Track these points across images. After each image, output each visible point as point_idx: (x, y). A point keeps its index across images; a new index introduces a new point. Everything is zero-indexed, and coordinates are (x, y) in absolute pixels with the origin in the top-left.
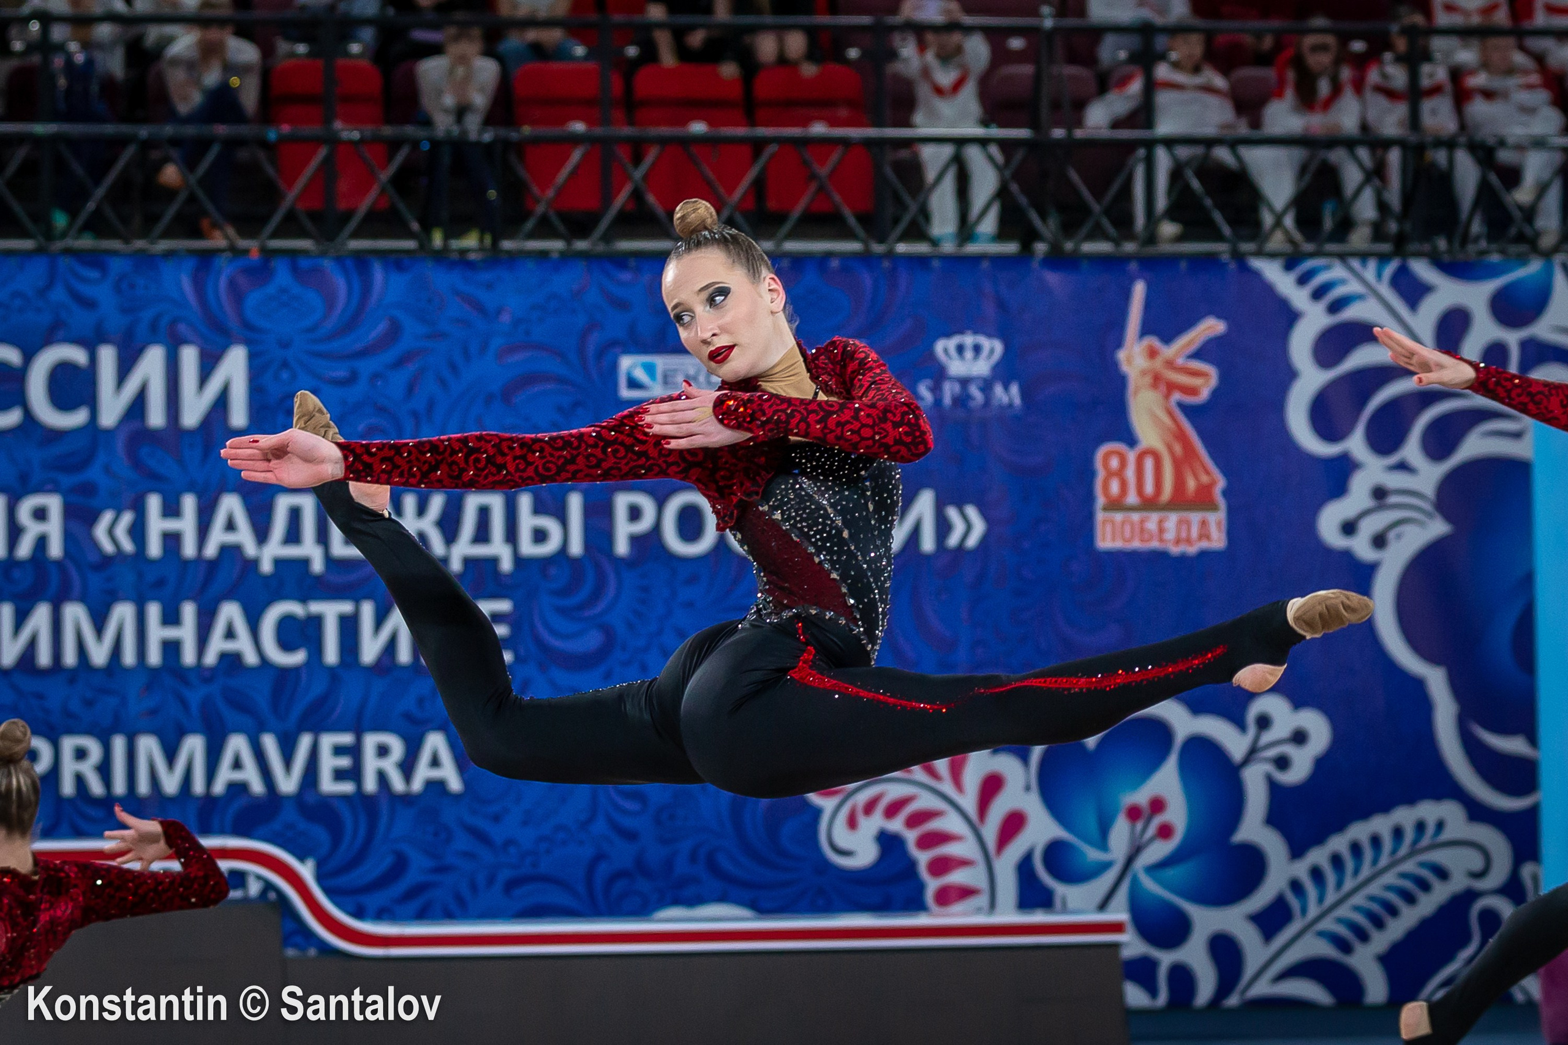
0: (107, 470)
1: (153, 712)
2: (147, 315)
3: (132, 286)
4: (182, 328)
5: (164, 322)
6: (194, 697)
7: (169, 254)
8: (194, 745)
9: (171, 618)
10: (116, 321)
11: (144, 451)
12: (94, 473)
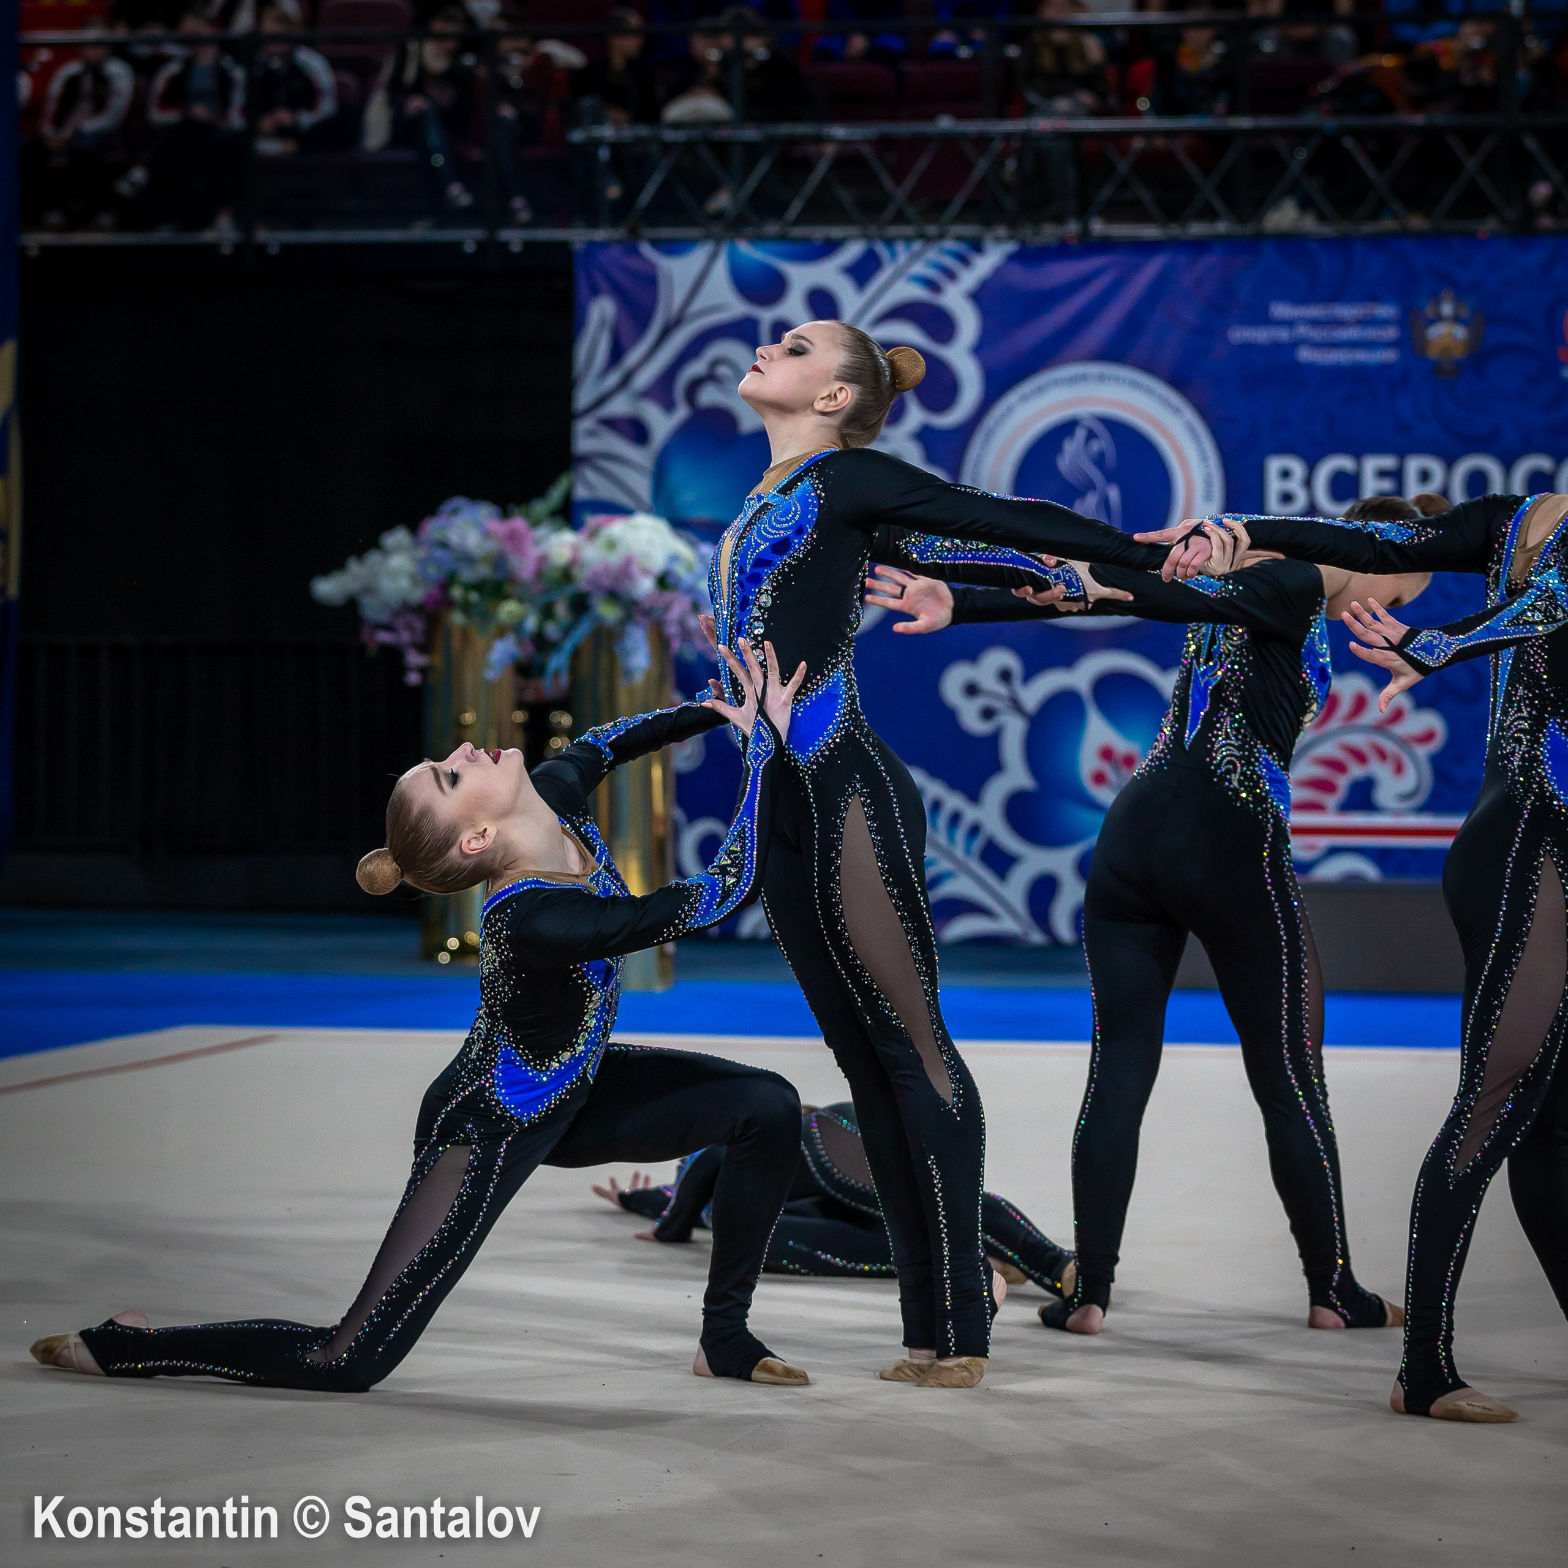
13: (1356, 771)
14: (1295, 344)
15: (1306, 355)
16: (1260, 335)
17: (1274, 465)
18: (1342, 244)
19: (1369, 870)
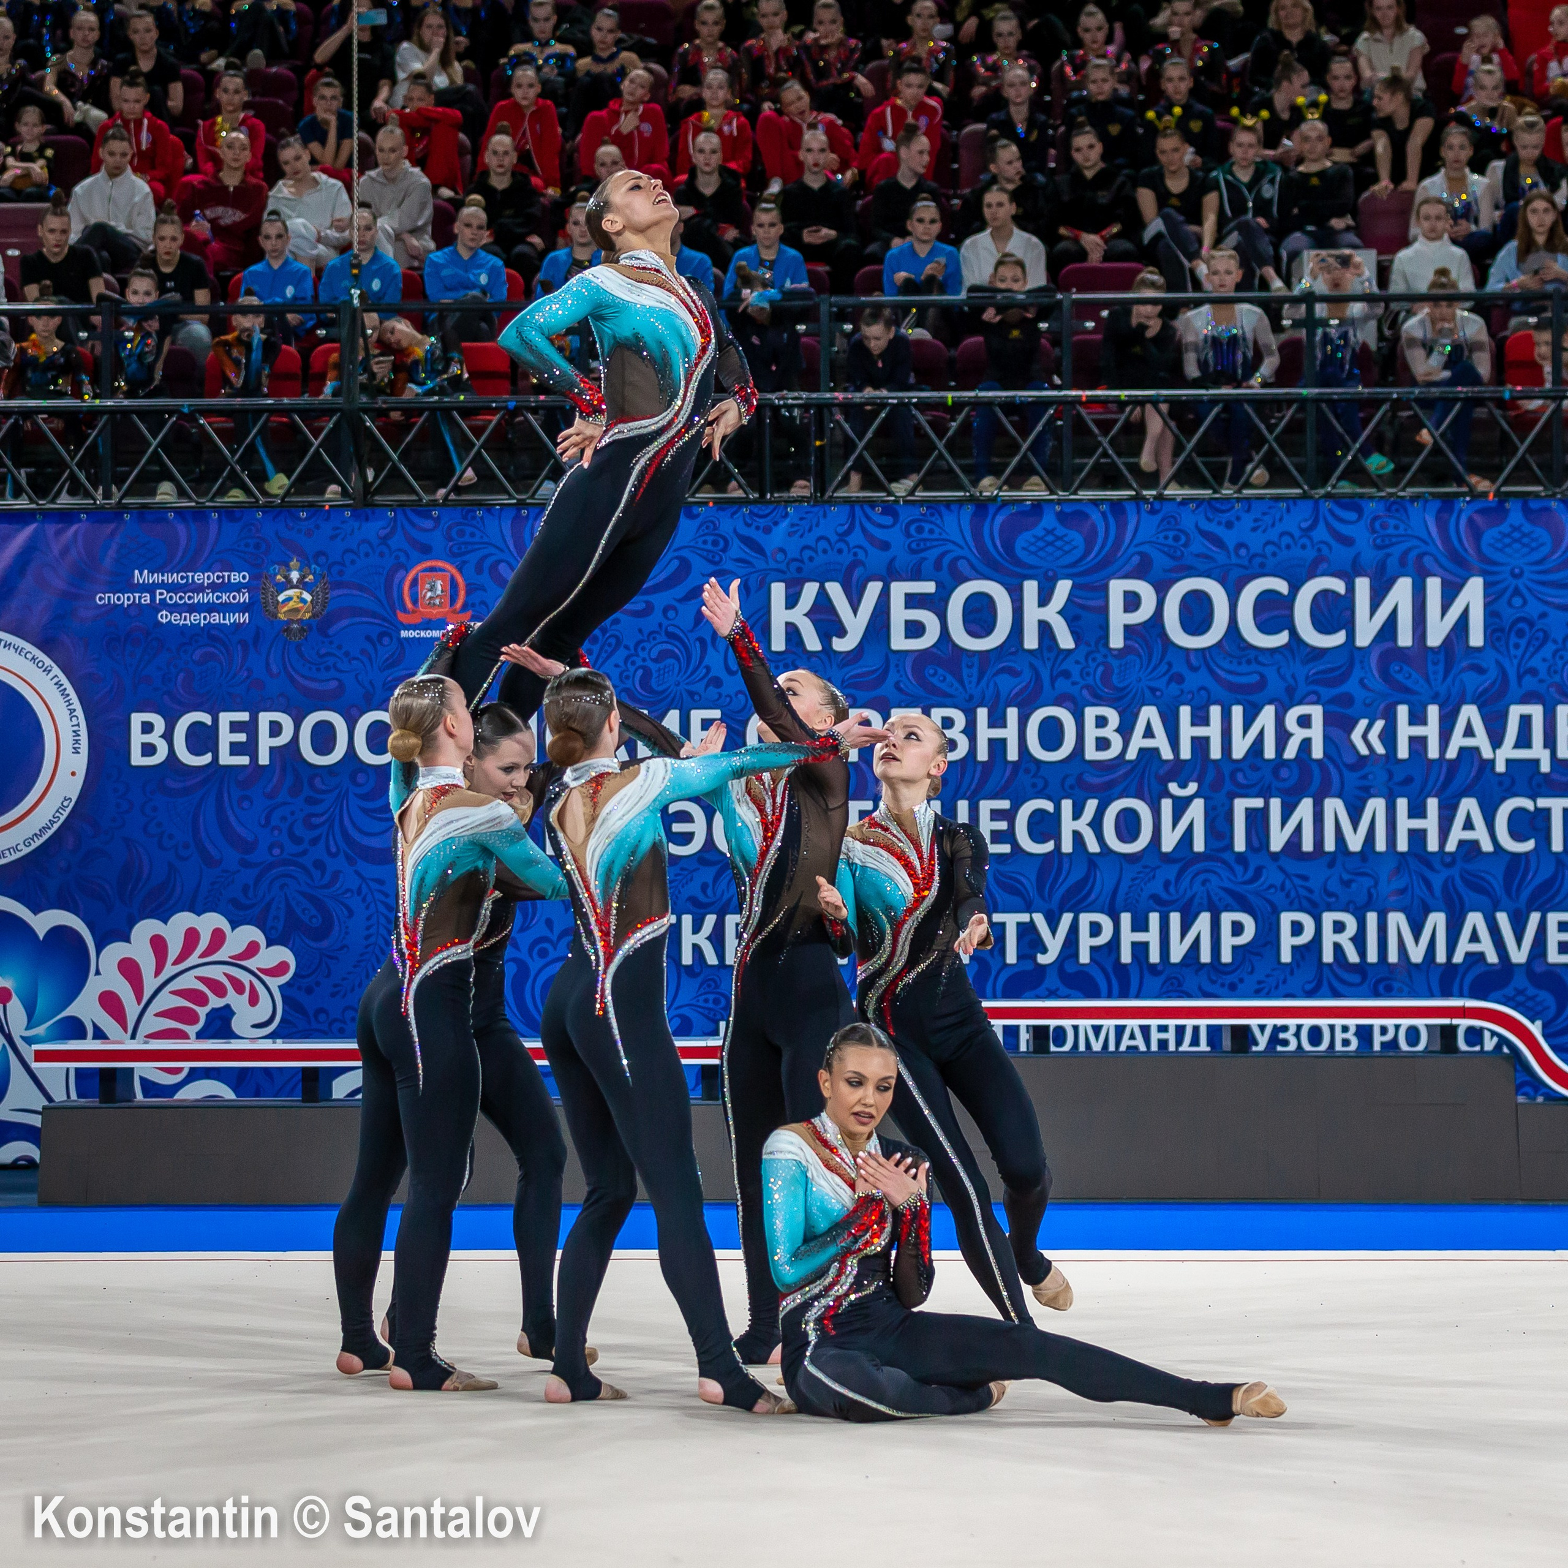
0: (1361, 682)
1: (1402, 892)
2: (1397, 551)
3: (1384, 526)
4: (1428, 561)
5: (1412, 555)
6: (1437, 881)
7: (1415, 498)
8: (1437, 920)
9: (1417, 811)
10: (1370, 556)
11: (1394, 667)
12: (1351, 686)
13: (215, 1002)
14: (154, 608)
15: (164, 617)
16: (125, 599)
17: (137, 719)
18: (199, 515)
19: (227, 1093)
